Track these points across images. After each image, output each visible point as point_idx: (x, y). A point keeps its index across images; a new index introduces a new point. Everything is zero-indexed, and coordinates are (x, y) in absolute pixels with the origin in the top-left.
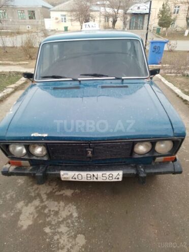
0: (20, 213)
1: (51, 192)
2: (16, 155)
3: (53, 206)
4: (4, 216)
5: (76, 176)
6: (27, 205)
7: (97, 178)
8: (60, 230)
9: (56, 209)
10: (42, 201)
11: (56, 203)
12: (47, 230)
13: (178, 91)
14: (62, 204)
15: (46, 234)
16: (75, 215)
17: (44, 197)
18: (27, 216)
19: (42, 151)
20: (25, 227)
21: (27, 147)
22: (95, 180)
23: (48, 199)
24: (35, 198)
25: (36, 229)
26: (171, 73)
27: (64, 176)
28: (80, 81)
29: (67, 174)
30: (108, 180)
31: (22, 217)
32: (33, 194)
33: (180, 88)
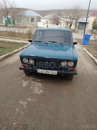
0: (23, 83)
1: (33, 79)
2: (25, 62)
3: (34, 82)
4: (18, 83)
5: (42, 71)
6: (25, 81)
7: (49, 73)
8: (35, 88)
9: (35, 83)
10: (30, 81)
11: (35, 82)
12: (31, 87)
13: (91, 56)
14: (36, 82)
15: (31, 88)
16: (41, 85)
17: (31, 80)
18: (25, 84)
19: (33, 62)
20: (24, 86)
21: (28, 60)
22: (48, 73)
23: (32, 81)
24: (28, 80)
25: (28, 87)
26: (91, 49)
27: (39, 71)
28: (48, 43)
29: (39, 70)
30: (52, 74)
31: (23, 84)
32: (27, 79)
33: (93, 55)
